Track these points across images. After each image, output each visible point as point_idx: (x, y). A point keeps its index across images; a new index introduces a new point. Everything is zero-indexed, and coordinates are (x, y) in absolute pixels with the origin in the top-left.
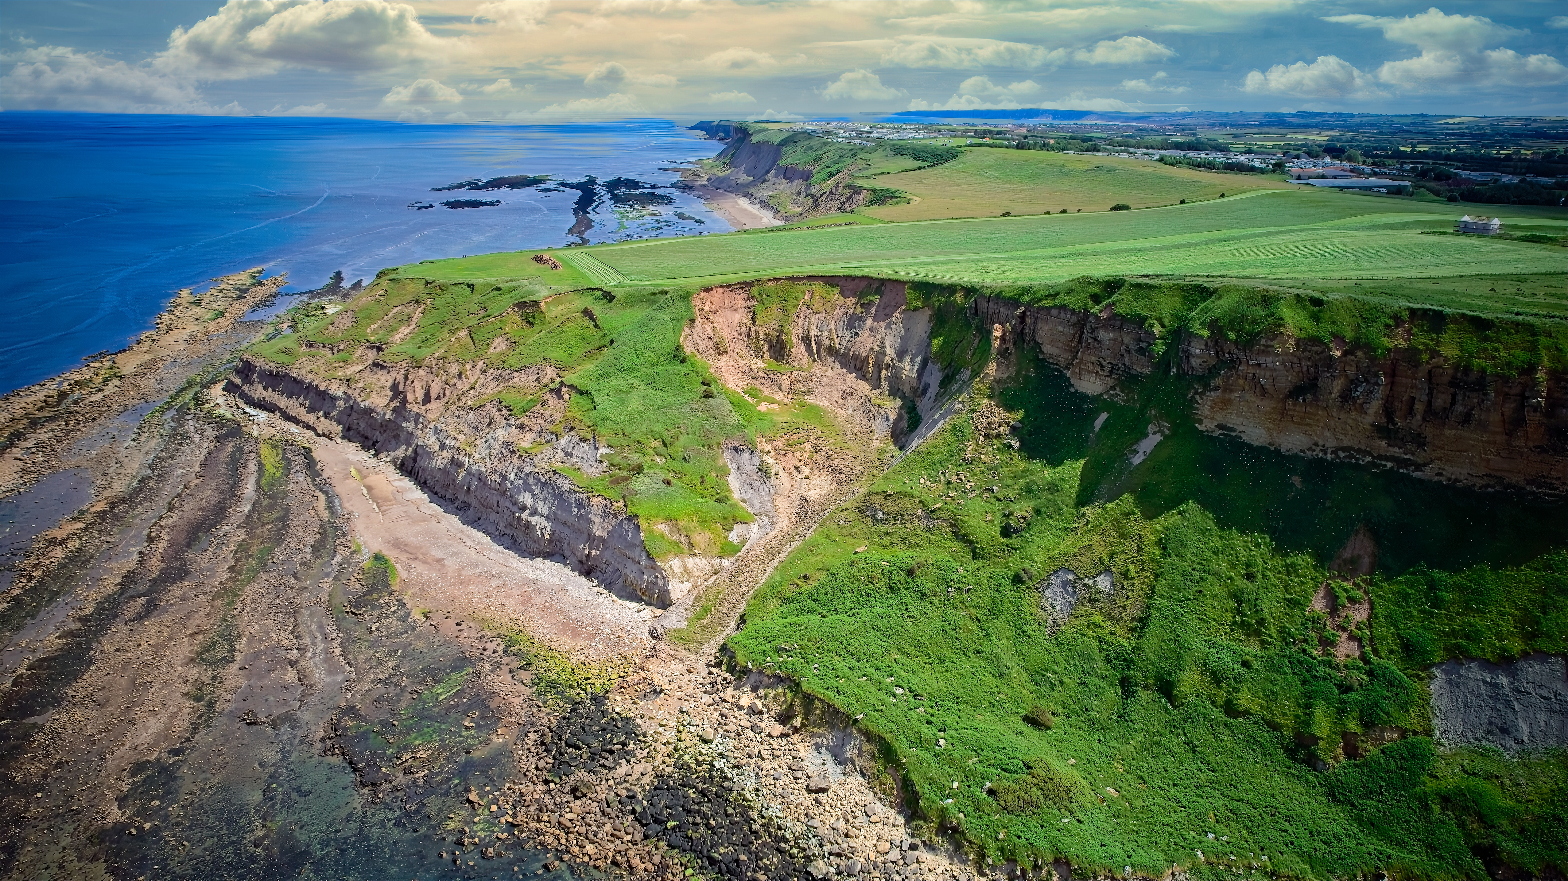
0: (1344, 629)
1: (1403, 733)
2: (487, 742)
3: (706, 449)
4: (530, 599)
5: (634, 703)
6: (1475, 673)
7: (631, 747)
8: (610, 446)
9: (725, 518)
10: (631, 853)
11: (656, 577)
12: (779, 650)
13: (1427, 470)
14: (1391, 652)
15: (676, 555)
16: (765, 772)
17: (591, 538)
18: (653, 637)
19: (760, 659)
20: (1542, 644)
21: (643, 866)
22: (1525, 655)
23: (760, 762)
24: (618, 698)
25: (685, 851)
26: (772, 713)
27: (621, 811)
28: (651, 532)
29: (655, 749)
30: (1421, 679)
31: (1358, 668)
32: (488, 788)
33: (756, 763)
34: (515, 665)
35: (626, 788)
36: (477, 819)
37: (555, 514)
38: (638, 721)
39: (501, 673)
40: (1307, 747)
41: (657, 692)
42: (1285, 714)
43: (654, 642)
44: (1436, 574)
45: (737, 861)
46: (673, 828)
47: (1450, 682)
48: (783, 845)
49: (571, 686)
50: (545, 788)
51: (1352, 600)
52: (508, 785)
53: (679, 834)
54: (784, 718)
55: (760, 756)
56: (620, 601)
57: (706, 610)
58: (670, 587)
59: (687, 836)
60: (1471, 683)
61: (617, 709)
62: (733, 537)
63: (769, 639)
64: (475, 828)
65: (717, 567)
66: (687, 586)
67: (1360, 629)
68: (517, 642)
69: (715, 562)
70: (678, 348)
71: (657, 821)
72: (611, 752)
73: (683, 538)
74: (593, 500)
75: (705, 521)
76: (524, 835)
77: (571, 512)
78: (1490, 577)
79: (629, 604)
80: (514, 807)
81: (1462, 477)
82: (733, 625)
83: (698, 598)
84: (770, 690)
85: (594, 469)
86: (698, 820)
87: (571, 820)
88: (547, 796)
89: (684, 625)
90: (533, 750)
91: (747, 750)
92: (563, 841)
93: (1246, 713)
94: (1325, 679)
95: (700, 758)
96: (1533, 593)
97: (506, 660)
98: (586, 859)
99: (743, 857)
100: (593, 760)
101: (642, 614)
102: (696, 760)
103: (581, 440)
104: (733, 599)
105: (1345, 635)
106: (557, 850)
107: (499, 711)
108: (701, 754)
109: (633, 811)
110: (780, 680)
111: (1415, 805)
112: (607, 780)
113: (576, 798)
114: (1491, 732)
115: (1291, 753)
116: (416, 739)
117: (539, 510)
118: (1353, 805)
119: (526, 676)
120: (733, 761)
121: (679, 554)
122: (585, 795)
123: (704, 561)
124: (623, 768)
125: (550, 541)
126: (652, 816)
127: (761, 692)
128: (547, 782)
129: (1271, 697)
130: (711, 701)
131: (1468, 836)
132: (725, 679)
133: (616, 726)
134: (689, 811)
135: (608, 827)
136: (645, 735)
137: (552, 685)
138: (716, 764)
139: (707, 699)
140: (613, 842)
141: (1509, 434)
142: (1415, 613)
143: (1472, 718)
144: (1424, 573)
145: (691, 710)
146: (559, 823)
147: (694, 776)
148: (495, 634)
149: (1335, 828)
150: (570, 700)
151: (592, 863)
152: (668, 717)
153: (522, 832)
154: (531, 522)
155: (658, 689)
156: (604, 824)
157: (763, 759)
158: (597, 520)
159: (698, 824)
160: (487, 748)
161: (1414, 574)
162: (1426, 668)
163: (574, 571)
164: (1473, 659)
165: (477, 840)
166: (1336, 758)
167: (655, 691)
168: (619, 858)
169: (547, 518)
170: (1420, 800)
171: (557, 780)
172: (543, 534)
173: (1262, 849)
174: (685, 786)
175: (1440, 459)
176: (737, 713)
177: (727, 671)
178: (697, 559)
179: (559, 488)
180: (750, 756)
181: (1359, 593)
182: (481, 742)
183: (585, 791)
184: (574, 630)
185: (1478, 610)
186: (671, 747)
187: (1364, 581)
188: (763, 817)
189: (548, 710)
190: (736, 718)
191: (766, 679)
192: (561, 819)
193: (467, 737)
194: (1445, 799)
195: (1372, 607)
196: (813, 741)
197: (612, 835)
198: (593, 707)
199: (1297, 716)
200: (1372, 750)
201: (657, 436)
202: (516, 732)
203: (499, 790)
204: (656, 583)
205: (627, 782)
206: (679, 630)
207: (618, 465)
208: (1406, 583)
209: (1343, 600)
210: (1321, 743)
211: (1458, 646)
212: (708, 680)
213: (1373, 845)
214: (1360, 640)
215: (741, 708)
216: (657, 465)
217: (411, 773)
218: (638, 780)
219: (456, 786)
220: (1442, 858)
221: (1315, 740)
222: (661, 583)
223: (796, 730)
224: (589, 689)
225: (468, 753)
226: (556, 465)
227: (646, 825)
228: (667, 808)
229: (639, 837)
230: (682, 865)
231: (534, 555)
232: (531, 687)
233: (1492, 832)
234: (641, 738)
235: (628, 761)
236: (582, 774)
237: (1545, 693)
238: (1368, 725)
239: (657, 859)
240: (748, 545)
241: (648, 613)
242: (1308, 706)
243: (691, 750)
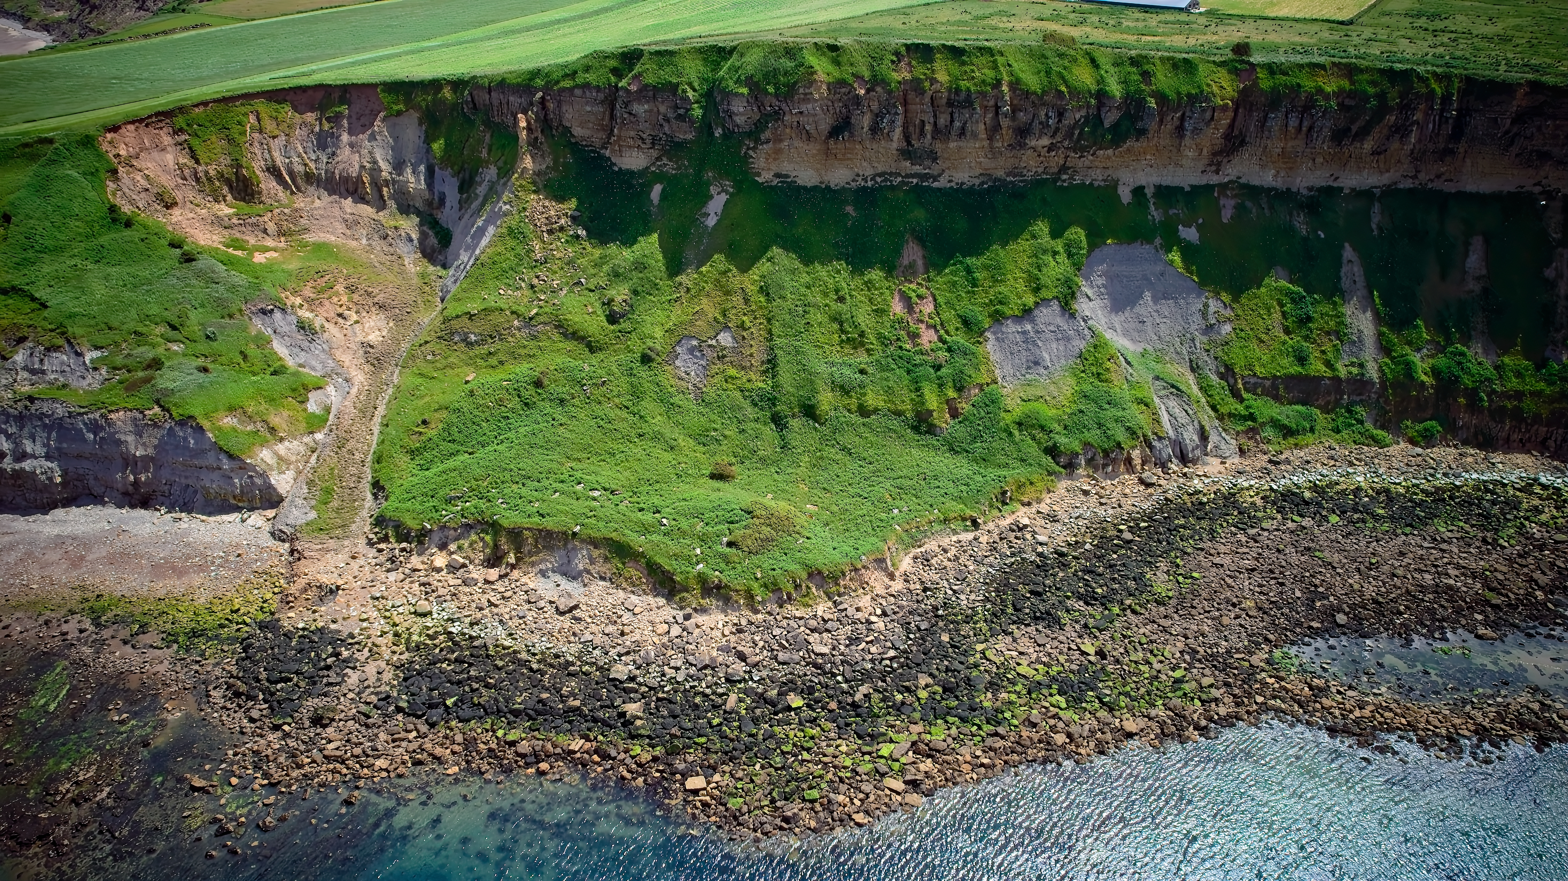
0: (922, 322)
1: (981, 387)
2: (163, 724)
3: (227, 320)
4: (82, 558)
5: (314, 612)
6: (1011, 328)
7: (345, 654)
8: (97, 348)
9: (294, 390)
10: (428, 746)
11: (251, 477)
12: (449, 501)
13: (942, 179)
14: (957, 329)
15: (262, 446)
16: (507, 617)
17: (129, 462)
18: (283, 541)
19: (436, 516)
20: (1044, 294)
21: (448, 751)
22: (1037, 304)
23: (495, 610)
24: (290, 615)
25: (481, 718)
26: (477, 561)
27: (387, 715)
28: (220, 429)
29: (374, 644)
30: (981, 343)
31: (941, 349)
32: (207, 767)
33: (491, 612)
34: (124, 633)
35: (372, 693)
36: (223, 801)
37: (58, 449)
38: (333, 626)
39: (112, 649)
40: (926, 421)
41: (334, 591)
42: (903, 402)
43: (287, 545)
44: (969, 261)
45: (540, 701)
46: (455, 704)
47: (997, 339)
48: (572, 668)
49: (222, 626)
50: (279, 734)
51: (920, 297)
52: (231, 752)
53: (464, 707)
54: (494, 560)
55: (491, 604)
56: (212, 519)
57: (328, 492)
58: (273, 482)
59: (475, 705)
60: (1010, 336)
61: (301, 625)
62: (312, 406)
63: (430, 493)
64: (228, 810)
65: (312, 444)
66: (290, 475)
67: (932, 318)
68: (104, 610)
69: (307, 439)
70: (113, 209)
71: (432, 706)
72: (328, 668)
73: (259, 425)
74: (112, 416)
75: (274, 400)
76: (294, 788)
77: (85, 440)
78: (1002, 253)
79: (226, 518)
80: (257, 767)
81: (966, 181)
82: (369, 496)
83: (310, 483)
84: (461, 542)
85: (89, 379)
86: (475, 686)
87: (337, 749)
88: (289, 741)
89: (313, 515)
90: (229, 706)
91: (474, 605)
92: (345, 771)
93: (876, 411)
94: (922, 365)
95: (430, 632)
96: (1029, 257)
97: (106, 633)
98: (384, 774)
99: (545, 695)
100: (315, 683)
101: (250, 521)
102: (428, 635)
103: (48, 349)
104: (353, 470)
105: (923, 326)
106: (344, 782)
107: (149, 688)
108: (428, 628)
109: (399, 710)
110: (468, 527)
111: (1004, 435)
112: (345, 695)
113: (324, 726)
114: (1029, 368)
115: (916, 429)
116: (58, 764)
117: (29, 450)
118: (967, 451)
119: (153, 637)
120: (467, 620)
121: (264, 444)
122: (333, 720)
123: (295, 442)
124: (353, 678)
125: (64, 484)
126: (424, 704)
127: (453, 547)
128: (276, 728)
129: (889, 391)
130: (402, 576)
131: (1039, 443)
132: (403, 550)
133: (312, 641)
134: (459, 683)
135: (383, 736)
136: (351, 636)
137: (194, 634)
138: (454, 630)
139: (392, 576)
140: (399, 746)
141: (990, 138)
142: (963, 295)
143: (1017, 361)
144: (961, 262)
145: (385, 594)
146: (325, 757)
147: (437, 651)
148: (63, 612)
149: (965, 471)
150: (232, 640)
151: (392, 775)
152: (363, 609)
153: (290, 786)
154: (23, 470)
155: (334, 587)
156: (376, 735)
157: (496, 606)
158: (130, 438)
159: (477, 689)
160: (168, 730)
161: (954, 264)
162: (981, 334)
163: (120, 506)
164: (1008, 318)
165: (243, 819)
166: (946, 422)
167: (331, 591)
168: (419, 756)
169: (48, 457)
170: (1005, 431)
171: (289, 720)
172: (50, 479)
173: (931, 506)
174: (435, 664)
175: (948, 168)
176: (437, 576)
177: (399, 541)
178: (287, 443)
179: (48, 416)
180: (481, 609)
181: (923, 291)
182: (155, 728)
183: (331, 715)
184: (174, 569)
185: (1001, 281)
186: (390, 636)
187: (924, 279)
188: (534, 654)
189: (212, 661)
190: (439, 581)
191: (452, 532)
192: (326, 753)
193: (131, 731)
194: (1020, 424)
195: (935, 300)
196: (536, 569)
197: (394, 741)
198: (270, 635)
199: (912, 400)
200: (965, 407)
201: (158, 320)
202: (191, 699)
203: (222, 762)
204: (253, 483)
205: (368, 687)
206: (312, 521)
207: (125, 366)
208: (951, 273)
209: (915, 299)
210: (935, 414)
211: (997, 312)
212: (382, 558)
213: (992, 473)
214: (934, 327)
215: (439, 570)
216: (176, 353)
217: (86, 801)
218: (379, 680)
219: (162, 783)
220: (1031, 465)
221: (930, 413)
222: (258, 481)
223: (513, 567)
224: (248, 620)
225: (146, 745)
226: (26, 389)
227: (423, 715)
228: (432, 690)
229: (424, 728)
230: (487, 731)
231: (45, 508)
232: (168, 647)
233: (1052, 435)
234: (351, 641)
235: (354, 668)
236: (312, 703)
237: (1052, 328)
238: (960, 389)
239: (459, 738)
240: (334, 411)
241: (256, 519)
242: (918, 389)
243: (415, 629)
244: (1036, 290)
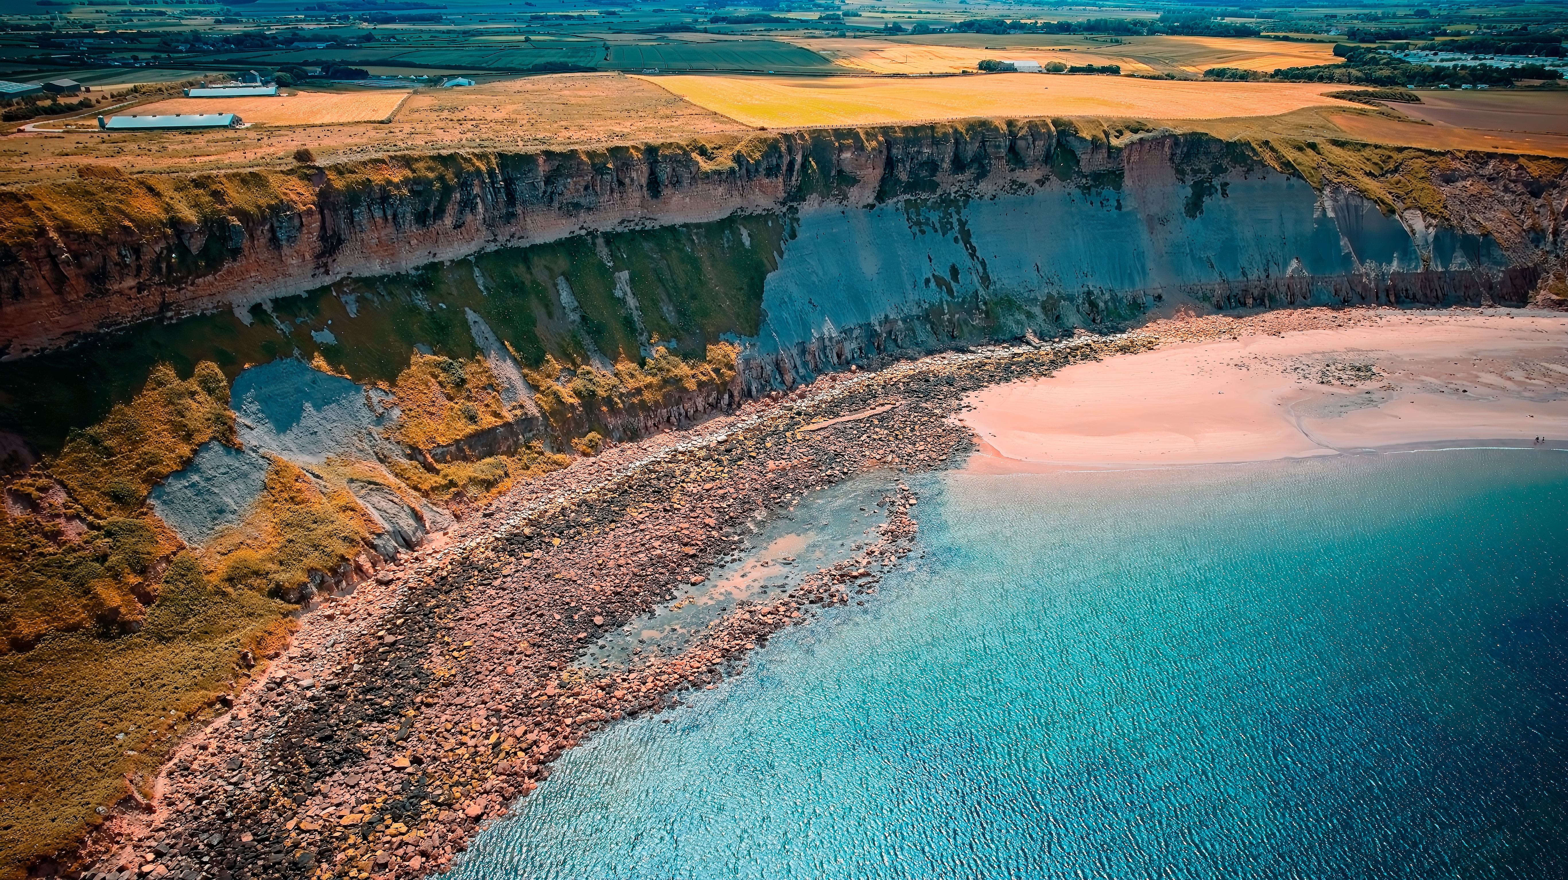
0: (58, 516)
1: (167, 559)
14: (109, 509)
20: (198, 438)
22: (195, 452)
30: (146, 514)
31: (97, 537)
40: (114, 621)
42: (74, 612)
44: (90, 431)
47: (164, 502)
51: (43, 489)
60: (179, 494)
67: (70, 508)
78: (129, 412)
81: (46, 345)
93: (39, 637)
94: (80, 563)
96: (165, 406)
105: (62, 520)
111: (217, 599)
114: (215, 519)
115: (105, 636)
118: (181, 633)
129: (48, 609)
131: (260, 590)
142: (101, 470)
143: (197, 517)
144: (81, 436)
149: (189, 654)
161: (71, 441)
162: (143, 503)
166: (141, 613)
199: (84, 606)
200: (157, 588)
208: (73, 450)
209: (35, 494)
210: (123, 610)
211: (151, 474)
213: (221, 643)
214: (78, 516)
220: (261, 615)
221: (116, 611)
233: (270, 576)
237: (222, 470)
238: (142, 571)
244: (188, 437)
